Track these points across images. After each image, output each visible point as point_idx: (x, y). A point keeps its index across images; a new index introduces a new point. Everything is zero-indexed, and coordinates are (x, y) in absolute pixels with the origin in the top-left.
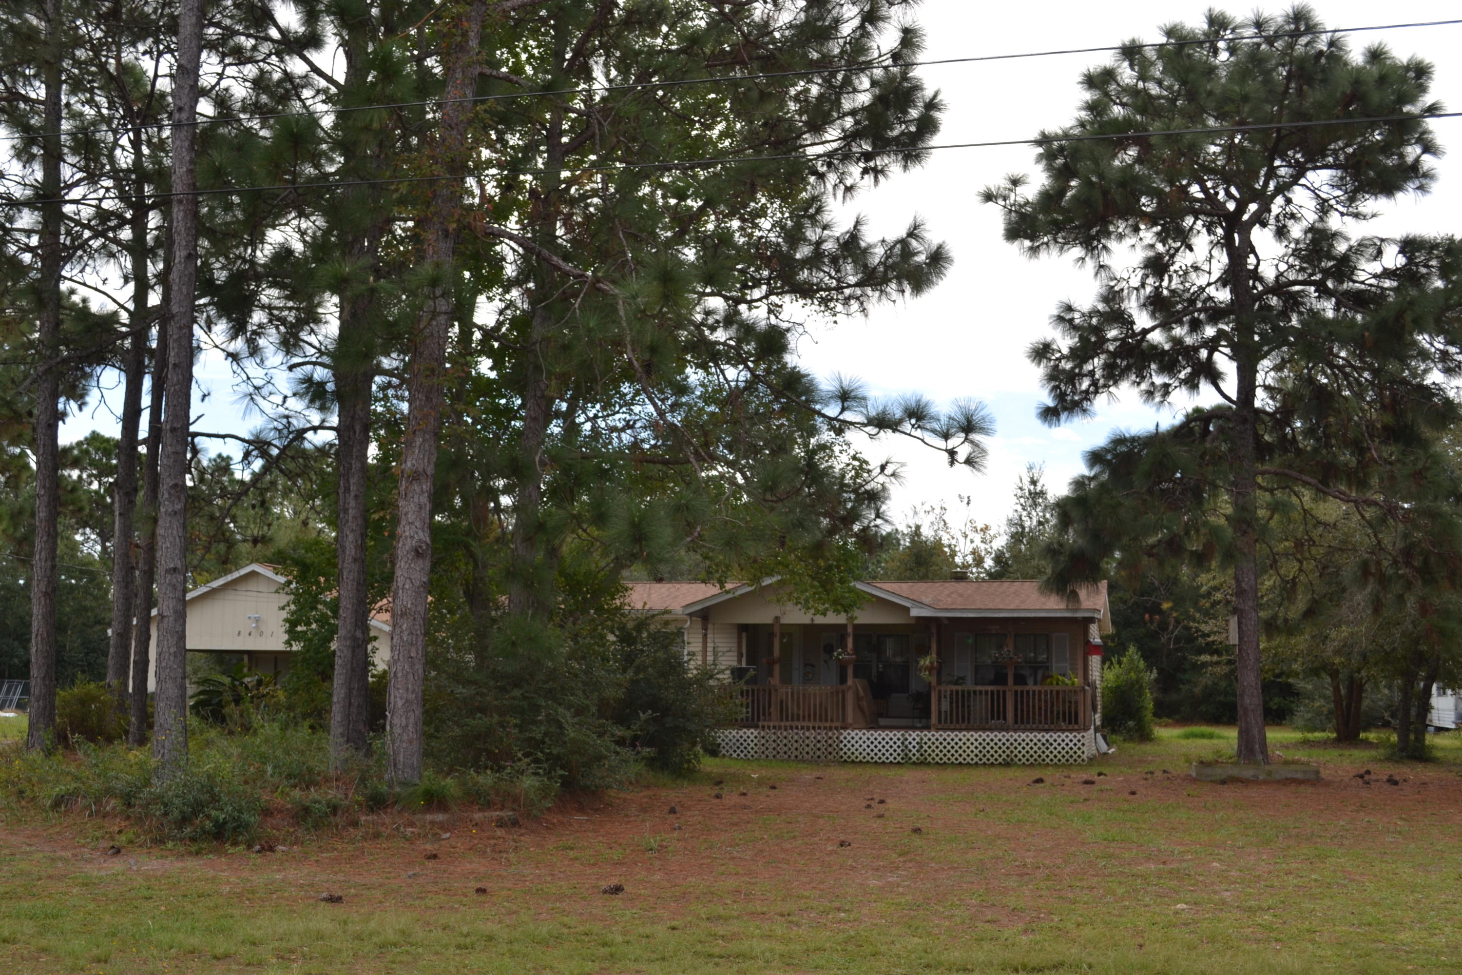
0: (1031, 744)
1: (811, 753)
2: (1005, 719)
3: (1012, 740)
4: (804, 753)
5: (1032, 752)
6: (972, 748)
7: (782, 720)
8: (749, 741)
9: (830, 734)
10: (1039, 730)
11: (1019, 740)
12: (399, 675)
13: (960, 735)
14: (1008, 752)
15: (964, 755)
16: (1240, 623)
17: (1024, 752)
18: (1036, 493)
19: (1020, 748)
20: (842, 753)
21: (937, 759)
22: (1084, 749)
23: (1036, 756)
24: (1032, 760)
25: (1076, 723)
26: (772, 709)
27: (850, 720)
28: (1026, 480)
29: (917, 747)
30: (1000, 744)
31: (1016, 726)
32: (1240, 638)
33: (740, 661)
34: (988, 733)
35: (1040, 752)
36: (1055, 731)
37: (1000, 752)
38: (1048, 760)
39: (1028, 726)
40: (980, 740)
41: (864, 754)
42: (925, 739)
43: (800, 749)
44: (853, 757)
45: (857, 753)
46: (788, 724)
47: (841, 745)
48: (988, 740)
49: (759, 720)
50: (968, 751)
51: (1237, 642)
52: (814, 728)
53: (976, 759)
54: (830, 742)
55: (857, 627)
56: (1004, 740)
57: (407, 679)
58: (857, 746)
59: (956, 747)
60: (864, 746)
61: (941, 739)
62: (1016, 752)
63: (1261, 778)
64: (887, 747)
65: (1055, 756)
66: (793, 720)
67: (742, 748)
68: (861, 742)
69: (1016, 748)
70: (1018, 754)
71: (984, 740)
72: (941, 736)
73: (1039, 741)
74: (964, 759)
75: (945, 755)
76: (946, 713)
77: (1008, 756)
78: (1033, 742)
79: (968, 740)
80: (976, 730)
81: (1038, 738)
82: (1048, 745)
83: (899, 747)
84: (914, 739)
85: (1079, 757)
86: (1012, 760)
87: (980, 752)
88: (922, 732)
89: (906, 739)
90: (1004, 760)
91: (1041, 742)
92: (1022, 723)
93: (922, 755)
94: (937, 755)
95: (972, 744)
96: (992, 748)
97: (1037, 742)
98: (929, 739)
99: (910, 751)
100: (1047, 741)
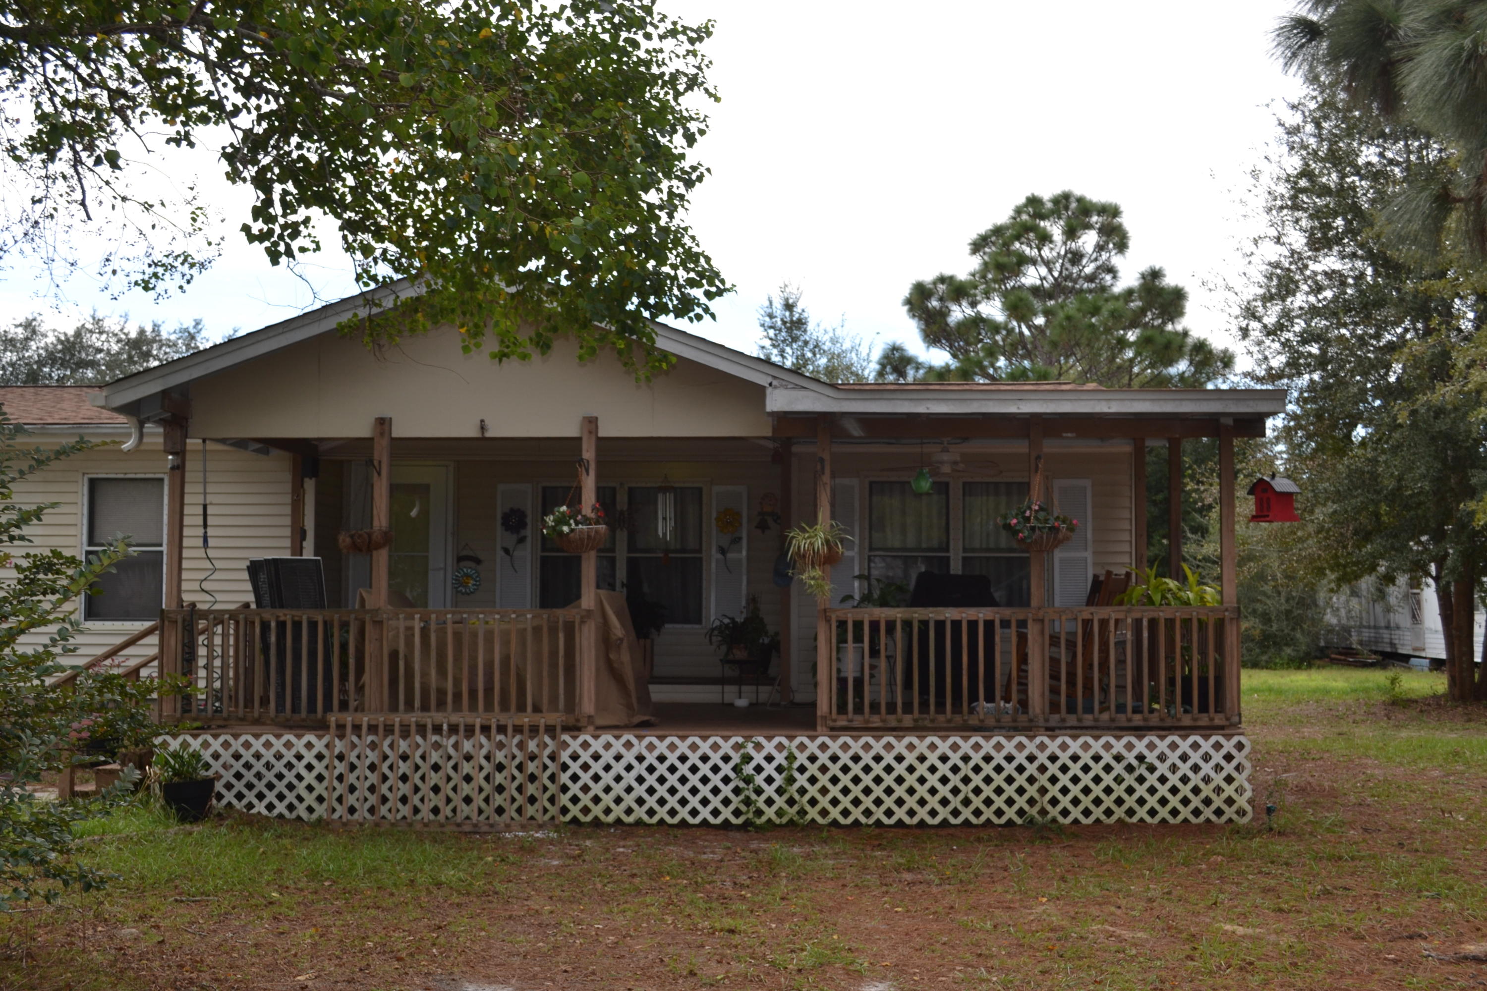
0: (1097, 769)
1: (478, 800)
2: (1023, 698)
3: (1042, 758)
4: (457, 800)
6: (933, 780)
7: (394, 708)
8: (300, 767)
9: (532, 746)
10: (1119, 730)
11: (1064, 758)
13: (900, 747)
14: (1032, 791)
15: (911, 802)
17: (1075, 790)
18: (792, 322)
19: (1064, 780)
20: (564, 799)
21: (835, 813)
22: (1241, 778)
23: (1109, 801)
24: (1098, 813)
26: (366, 678)
27: (588, 706)
28: (778, 305)
29: (779, 780)
30: (1010, 769)
31: (1055, 719)
33: (298, 548)
34: (977, 739)
35: (1119, 791)
36: (1163, 730)
37: (1010, 791)
38: (1142, 812)
39: (1088, 719)
40: (955, 758)
41: (629, 800)
42: (802, 758)
43: (447, 789)
44: (597, 811)
45: (608, 800)
46: (413, 718)
47: (565, 778)
48: (977, 758)
49: (328, 708)
50: (922, 791)
52: (486, 729)
53: (944, 813)
54: (531, 767)
55: (606, 445)
56: (1021, 758)
58: (608, 778)
59: (889, 780)
60: (630, 778)
61: (845, 758)
62: (1054, 791)
64: (694, 780)
65: (1163, 801)
66: (425, 708)
67: (281, 786)
68: (618, 768)
69: (1053, 780)
70: (1059, 796)
71: (966, 759)
72: (845, 747)
73: (1118, 758)
74: (911, 813)
75: (856, 802)
76: (859, 683)
77: (1031, 802)
78: (1102, 763)
79: (922, 759)
80: (944, 730)
81: (1114, 751)
82: (1142, 770)
83: (726, 780)
84: (769, 759)
85: (1230, 801)
86: (1043, 812)
87: (955, 791)
88: (791, 738)
89: (747, 759)
90: (1021, 812)
91: (1124, 763)
92: (1072, 709)
93: (791, 802)
94: (835, 802)
95: (933, 769)
96: (988, 780)
97: (1113, 763)
98: (813, 759)
99: (759, 791)
100: (1141, 758)
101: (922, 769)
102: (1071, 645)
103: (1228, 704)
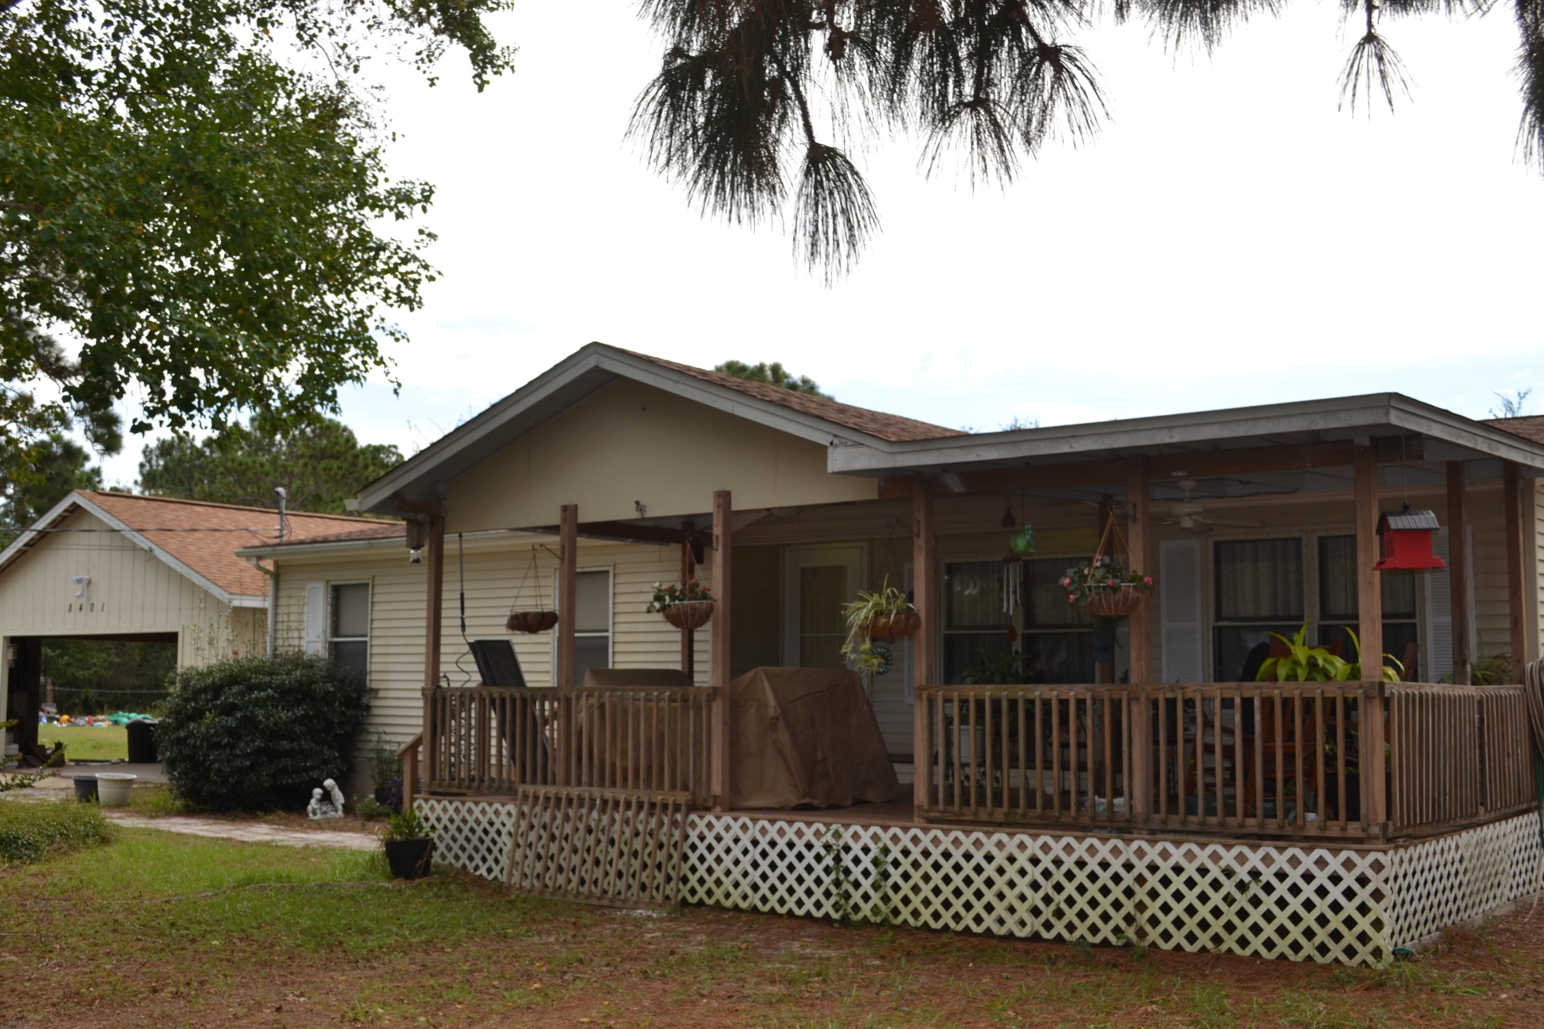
0: (1203, 884)
1: (628, 876)
2: (1120, 792)
3: (1141, 867)
4: (612, 874)
5: (1204, 911)
6: (1023, 884)
7: (579, 780)
8: (504, 834)
9: (667, 823)
10: (1231, 837)
11: (1165, 868)
13: (989, 845)
17: (1178, 909)
19: (1166, 895)
20: (693, 880)
21: (926, 915)
22: (1381, 909)
23: (1217, 926)
24: (1204, 939)
25: (1353, 814)
26: (559, 751)
27: (713, 783)
29: (875, 874)
30: (1105, 878)
31: (1155, 819)
34: (1070, 839)
35: (1230, 913)
36: (1281, 839)
37: (1105, 904)
39: (1193, 821)
40: (1046, 861)
41: (745, 885)
42: (896, 852)
43: (605, 863)
44: (719, 894)
45: (728, 883)
47: (693, 858)
48: (1069, 863)
50: (1012, 897)
53: (1034, 924)
54: (668, 845)
55: (735, 518)
56: (1116, 866)
59: (979, 882)
60: (746, 862)
61: (936, 854)
62: (1154, 908)
64: (801, 868)
66: (601, 781)
68: (737, 850)
69: (1153, 894)
70: (1160, 915)
71: (1058, 862)
72: (936, 841)
73: (1229, 873)
74: (1001, 921)
75: (947, 904)
77: (1129, 919)
78: (1209, 878)
79: (1011, 859)
80: (1048, 828)
81: (1223, 864)
82: (1255, 889)
83: (828, 871)
84: (866, 850)
85: (1363, 938)
86: (1141, 933)
87: (1048, 900)
88: (885, 828)
89: (848, 848)
90: (1117, 930)
91: (1235, 880)
93: (886, 899)
95: (1023, 872)
96: (1082, 889)
97: (1222, 879)
98: (906, 853)
99: (856, 885)
100: (1255, 874)
101: (1012, 872)
103: (1363, 811)
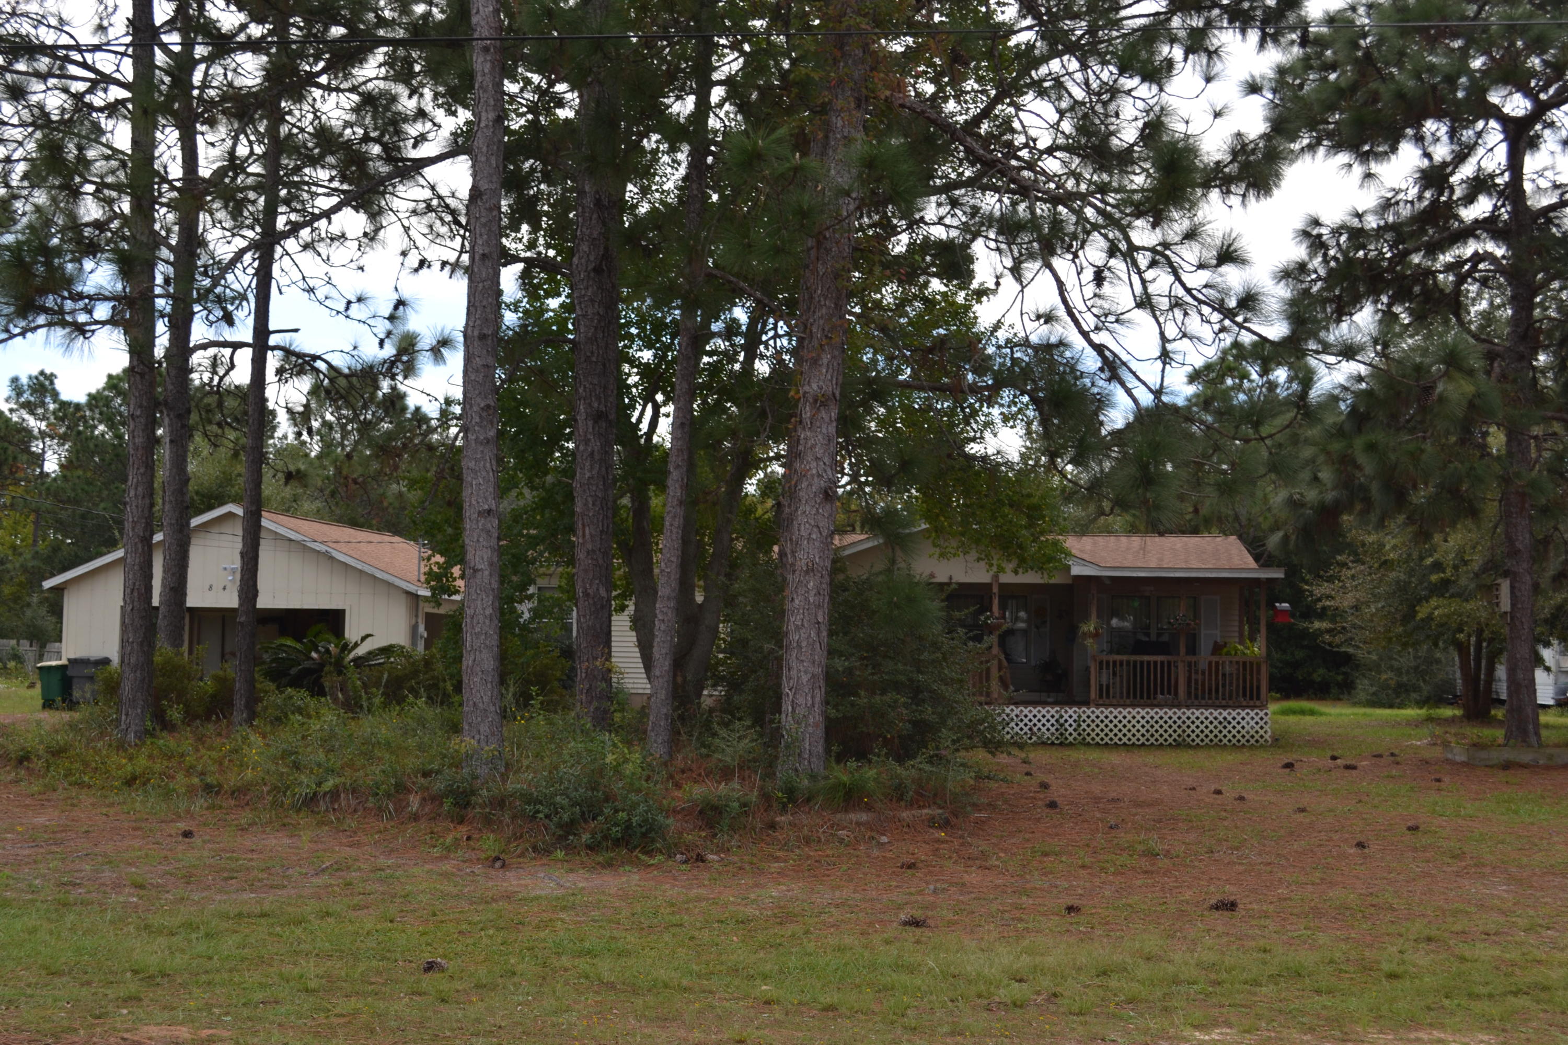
0: (1207, 723)
2: (1176, 693)
3: (1184, 718)
6: (1138, 726)
10: (1216, 707)
11: (1193, 718)
12: (804, 644)
13: (1125, 712)
14: (1179, 731)
15: (1129, 735)
16: (1512, 587)
17: (1197, 731)
19: (1193, 727)
21: (1098, 739)
22: (1266, 728)
23: (1211, 736)
24: (1207, 741)
25: (1258, 698)
29: (1074, 725)
30: (1170, 722)
31: (1189, 702)
32: (1513, 605)
34: (1157, 709)
35: (1216, 732)
36: (1234, 707)
37: (1170, 731)
38: (1225, 741)
39: (1203, 702)
40: (1148, 718)
42: (1084, 717)
48: (1157, 718)
50: (1134, 730)
51: (1508, 609)
53: (1143, 740)
55: (1002, 586)
56: (1175, 718)
57: (813, 649)
59: (1120, 726)
61: (1102, 717)
62: (1189, 731)
63: (1541, 762)
64: (1039, 725)
65: (1234, 736)
69: (1188, 727)
70: (1191, 734)
71: (1152, 718)
72: (1102, 712)
73: (1216, 718)
74: (1129, 740)
75: (1107, 735)
76: (1108, 686)
77: (1179, 736)
78: (1209, 721)
79: (1134, 717)
80: (1143, 706)
81: (1214, 716)
82: (1225, 723)
83: (1053, 725)
84: (1071, 717)
85: (1262, 737)
86: (1184, 740)
87: (1148, 731)
88: (1079, 708)
89: (1062, 716)
90: (1175, 740)
91: (1218, 721)
92: (1196, 698)
93: (1079, 734)
94: (1098, 735)
95: (1138, 722)
96: (1161, 727)
97: (1213, 721)
98: (1089, 717)
99: (1066, 730)
100: (1225, 718)
101: (1134, 722)
102: (1203, 673)
103: (1261, 697)
